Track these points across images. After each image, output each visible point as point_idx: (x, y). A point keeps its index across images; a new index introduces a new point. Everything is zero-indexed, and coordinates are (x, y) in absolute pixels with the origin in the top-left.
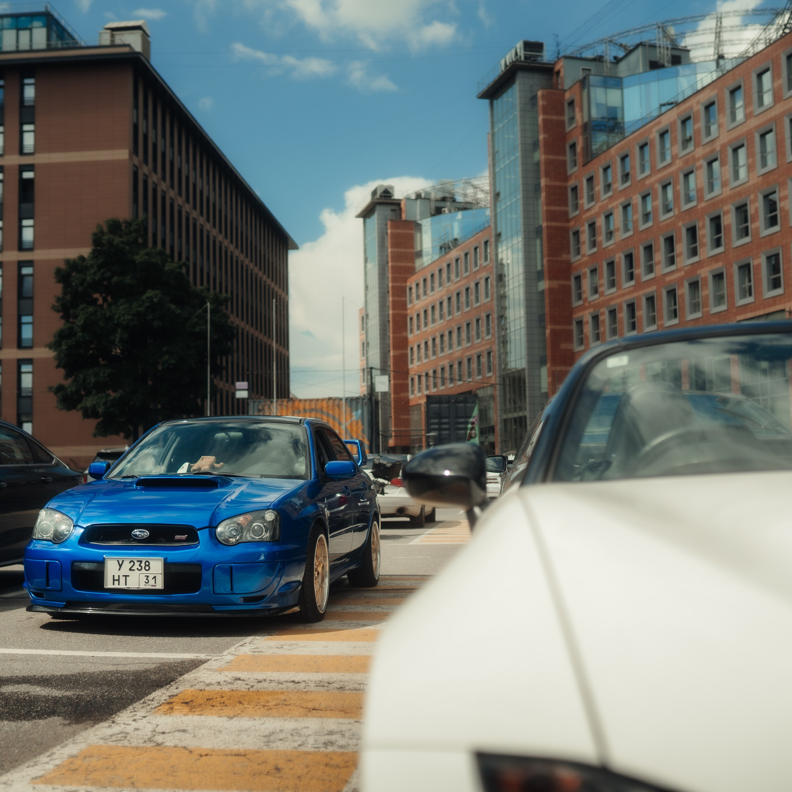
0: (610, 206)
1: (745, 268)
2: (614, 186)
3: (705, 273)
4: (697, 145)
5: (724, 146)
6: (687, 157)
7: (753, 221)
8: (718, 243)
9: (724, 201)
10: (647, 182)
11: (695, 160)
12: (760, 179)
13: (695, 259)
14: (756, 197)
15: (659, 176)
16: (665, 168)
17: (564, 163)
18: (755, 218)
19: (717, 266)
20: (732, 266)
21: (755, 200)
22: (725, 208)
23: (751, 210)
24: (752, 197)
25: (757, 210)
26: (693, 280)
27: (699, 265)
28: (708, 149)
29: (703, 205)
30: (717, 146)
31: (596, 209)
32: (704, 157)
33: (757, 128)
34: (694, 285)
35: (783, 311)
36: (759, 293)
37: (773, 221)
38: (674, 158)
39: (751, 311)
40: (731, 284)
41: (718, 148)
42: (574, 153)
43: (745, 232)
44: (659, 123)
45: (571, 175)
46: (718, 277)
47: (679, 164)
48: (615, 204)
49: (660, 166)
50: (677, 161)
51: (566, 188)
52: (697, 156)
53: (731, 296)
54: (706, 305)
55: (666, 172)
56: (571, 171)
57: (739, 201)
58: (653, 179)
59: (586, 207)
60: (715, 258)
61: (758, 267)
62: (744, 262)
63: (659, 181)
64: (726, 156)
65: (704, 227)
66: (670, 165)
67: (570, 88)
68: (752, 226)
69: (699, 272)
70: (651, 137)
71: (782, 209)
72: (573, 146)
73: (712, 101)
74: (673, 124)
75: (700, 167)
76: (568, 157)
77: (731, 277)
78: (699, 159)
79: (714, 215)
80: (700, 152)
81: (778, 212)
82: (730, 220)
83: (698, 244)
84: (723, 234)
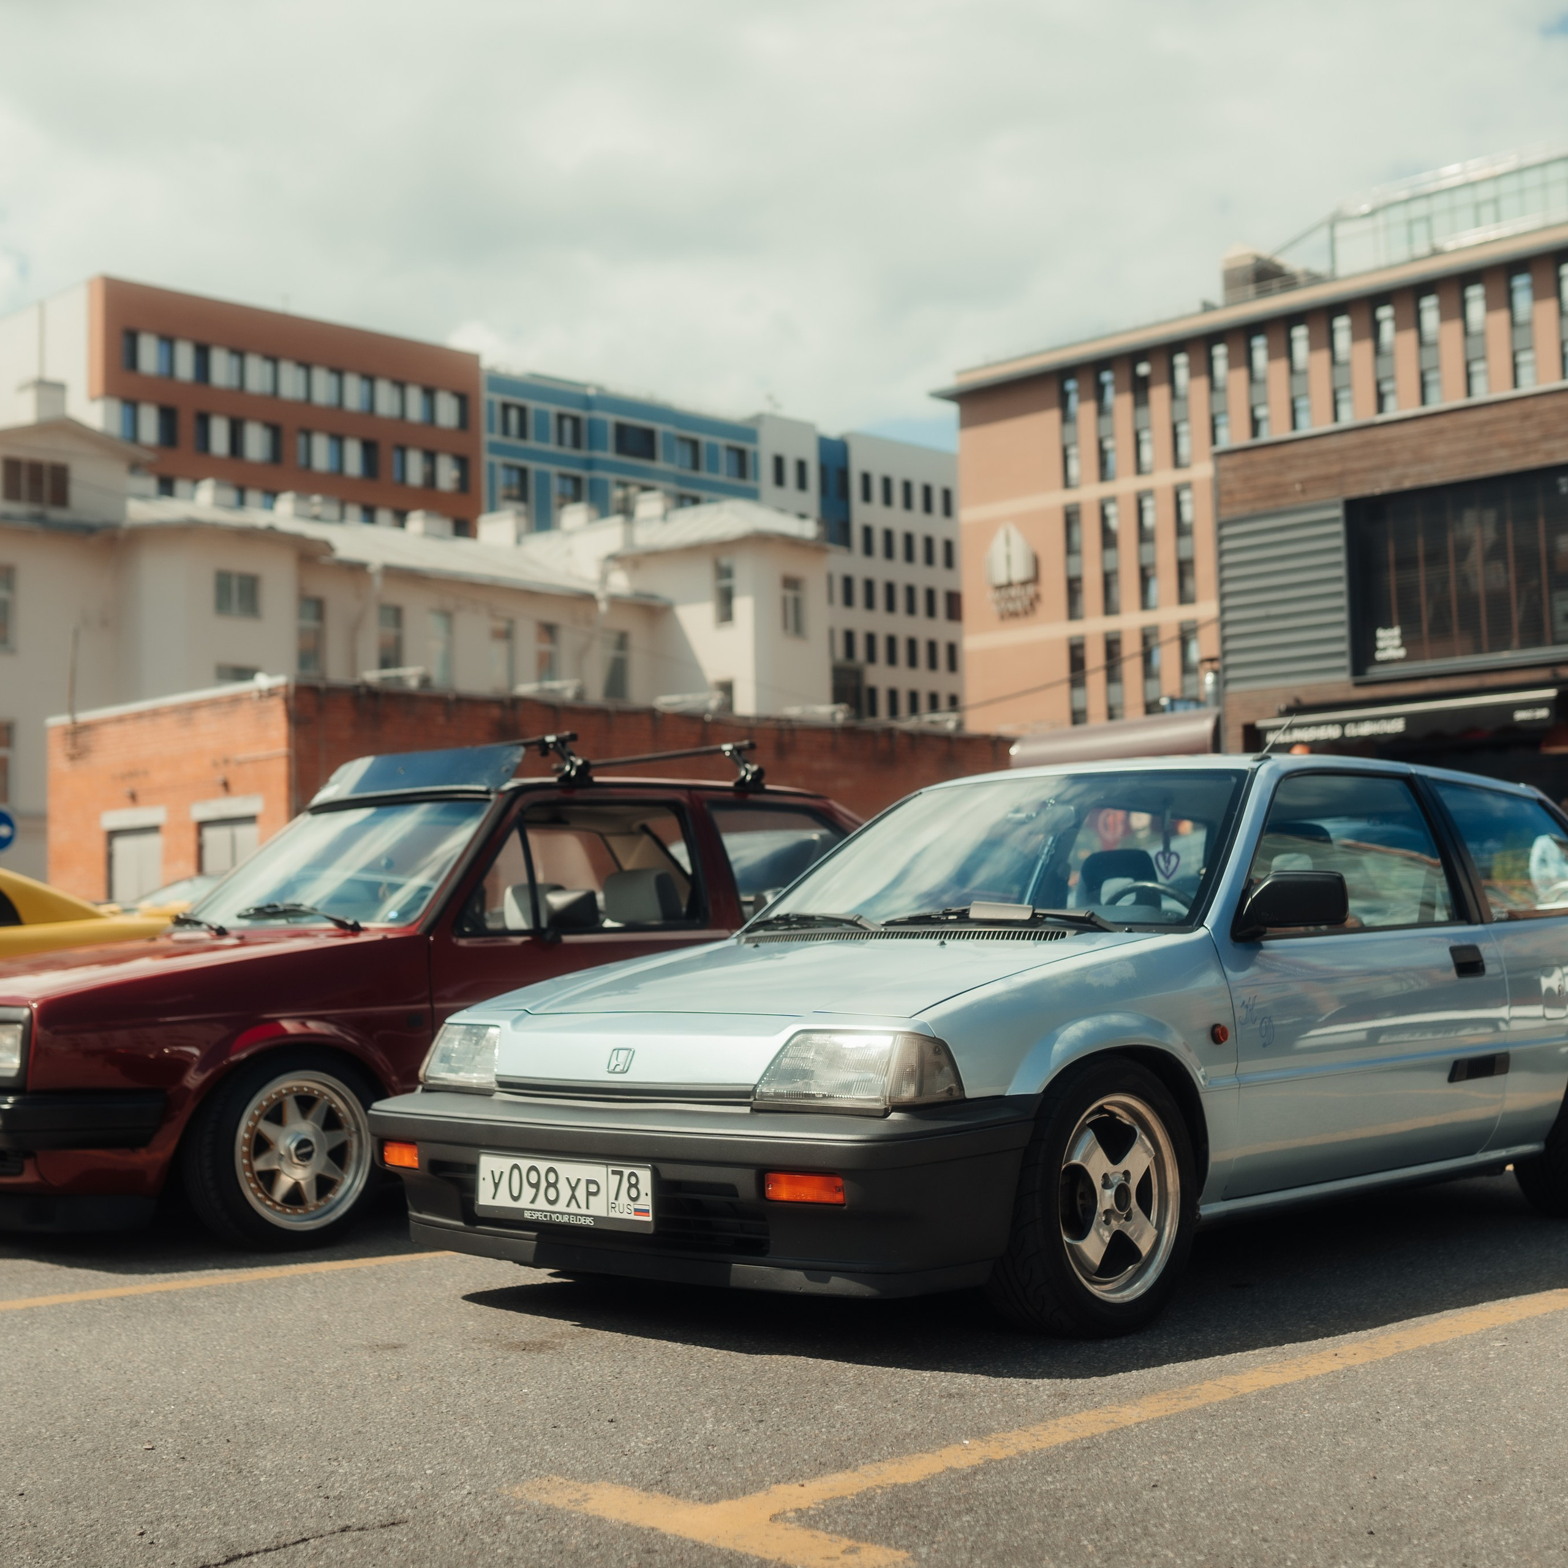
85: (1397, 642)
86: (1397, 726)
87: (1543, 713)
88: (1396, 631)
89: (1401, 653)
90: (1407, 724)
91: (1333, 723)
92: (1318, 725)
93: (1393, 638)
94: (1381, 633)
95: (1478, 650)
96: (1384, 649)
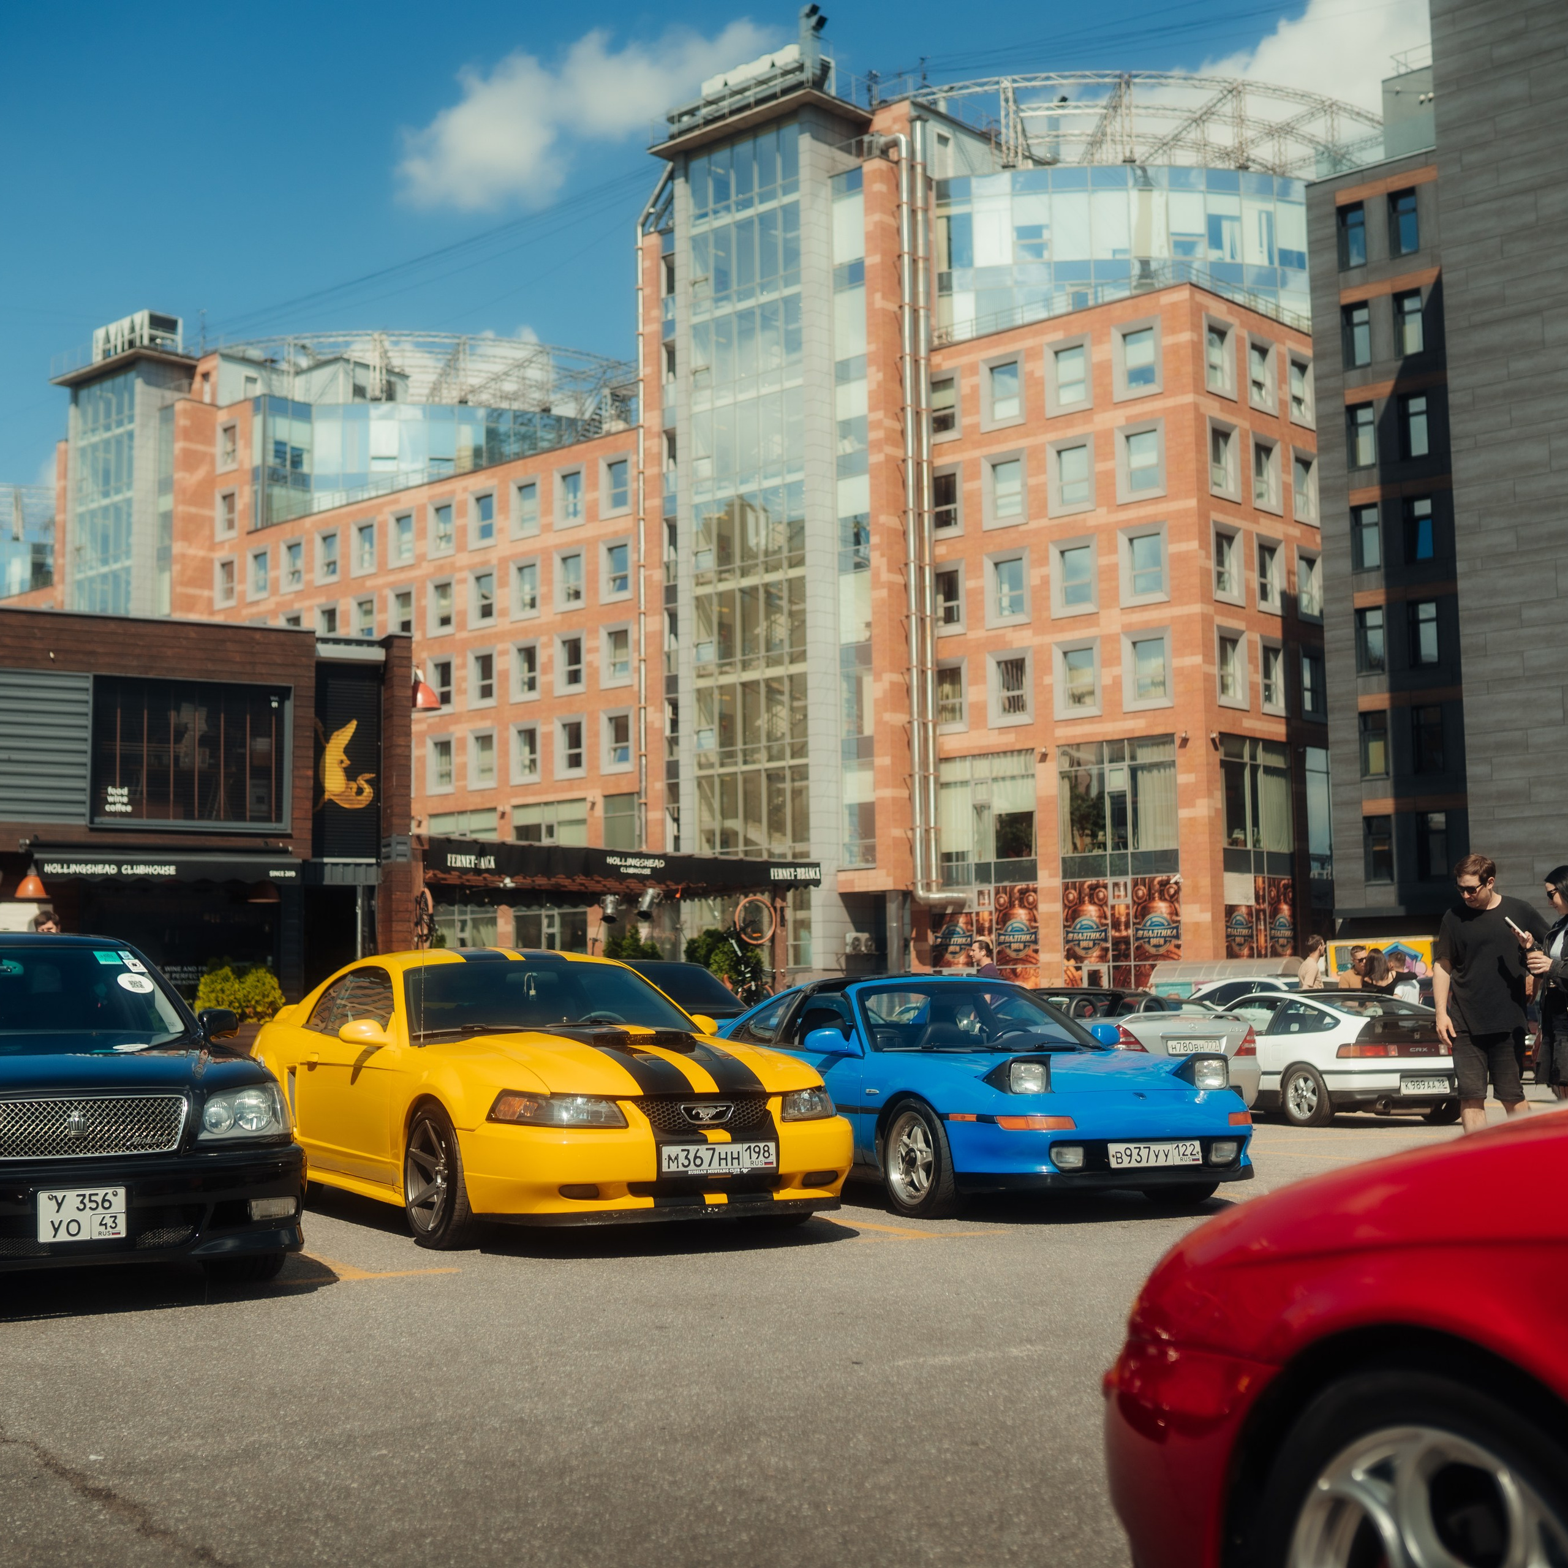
0: (297, 606)
1: (529, 736)
2: (305, 577)
3: (463, 734)
4: (461, 548)
5: (504, 561)
6: (442, 562)
7: (545, 672)
8: (487, 691)
9: (501, 636)
10: (369, 583)
11: (454, 568)
12: (559, 617)
13: (446, 710)
14: (551, 640)
15: (391, 578)
16: (402, 569)
17: (211, 520)
18: (548, 668)
19: (484, 726)
20: (507, 729)
21: (549, 644)
22: (500, 647)
23: (541, 657)
24: (544, 639)
25: (551, 658)
26: (443, 736)
27: (455, 718)
28: (477, 558)
29: (464, 635)
30: (494, 557)
31: (271, 604)
32: (471, 568)
33: (557, 547)
34: (444, 747)
35: (583, 800)
36: (548, 771)
37: (574, 677)
38: (421, 558)
39: (534, 794)
40: (505, 753)
41: (494, 561)
42: (231, 509)
43: (531, 685)
44: (396, 501)
45: (222, 543)
46: (485, 741)
47: (426, 569)
48: (307, 603)
49: (393, 563)
50: (425, 564)
51: (211, 561)
52: (458, 564)
53: (504, 771)
54: (463, 776)
55: (402, 576)
56: (222, 534)
57: (526, 643)
58: (380, 581)
59: (252, 597)
60: (480, 713)
61: (549, 736)
62: (528, 726)
63: (391, 585)
64: (507, 574)
65: (464, 666)
66: (411, 567)
67: (230, 406)
68: (541, 680)
69: (452, 728)
70: (380, 518)
71: (590, 664)
72: (228, 498)
73: (488, 493)
74: (422, 508)
75: (463, 581)
76: (219, 511)
77: (505, 743)
78: (461, 569)
79: (482, 652)
80: (463, 559)
81: (583, 666)
82: (508, 664)
83: (453, 688)
84: (494, 681)
85: (125, 800)
86: (170, 870)
87: (292, 874)
88: (125, 791)
89: (129, 809)
90: (177, 870)
91: (110, 863)
92: (95, 862)
93: (122, 795)
94: (110, 790)
95: (189, 816)
96: (114, 803)
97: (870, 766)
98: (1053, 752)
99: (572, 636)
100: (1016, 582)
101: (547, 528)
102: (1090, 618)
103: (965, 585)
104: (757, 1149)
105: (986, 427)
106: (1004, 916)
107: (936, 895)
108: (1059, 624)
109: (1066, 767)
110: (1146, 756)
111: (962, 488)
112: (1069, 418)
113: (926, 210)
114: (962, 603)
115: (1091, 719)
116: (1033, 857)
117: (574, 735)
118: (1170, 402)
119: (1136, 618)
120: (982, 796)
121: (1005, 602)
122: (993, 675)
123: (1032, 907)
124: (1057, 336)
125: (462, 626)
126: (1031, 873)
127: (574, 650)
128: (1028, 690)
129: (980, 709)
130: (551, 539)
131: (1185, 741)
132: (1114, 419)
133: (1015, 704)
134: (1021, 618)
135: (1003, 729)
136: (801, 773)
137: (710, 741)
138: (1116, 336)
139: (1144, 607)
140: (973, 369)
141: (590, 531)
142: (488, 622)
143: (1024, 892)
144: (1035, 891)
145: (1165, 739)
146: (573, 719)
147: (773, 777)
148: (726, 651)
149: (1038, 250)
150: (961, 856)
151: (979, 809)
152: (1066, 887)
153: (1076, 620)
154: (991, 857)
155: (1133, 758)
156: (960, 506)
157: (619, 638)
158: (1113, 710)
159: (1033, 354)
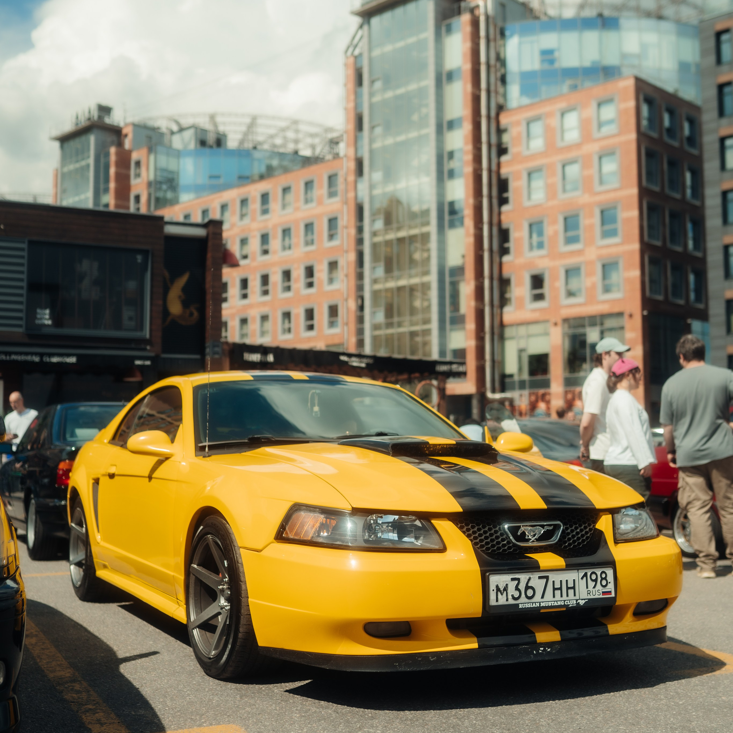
1: (287, 315)
3: (254, 314)
4: (252, 220)
5: (275, 227)
6: (243, 227)
7: (295, 282)
8: (266, 293)
9: (273, 264)
11: (250, 230)
12: (302, 255)
13: (245, 302)
14: (298, 267)
18: (297, 281)
19: (265, 310)
20: (276, 312)
21: (297, 269)
22: (273, 270)
23: (293, 276)
24: (295, 266)
25: (298, 276)
26: (243, 316)
27: (250, 306)
28: (262, 225)
29: (254, 264)
30: (270, 224)
32: (259, 231)
33: (302, 219)
34: (244, 321)
36: (297, 333)
37: (310, 285)
38: (233, 225)
39: (290, 344)
40: (274, 324)
41: (271, 227)
42: (138, 202)
43: (288, 289)
44: (221, 197)
46: (264, 318)
50: (236, 229)
52: (252, 228)
53: (275, 333)
54: (254, 336)
57: (286, 267)
60: (264, 304)
61: (297, 315)
62: (286, 309)
64: (277, 234)
65: (254, 280)
66: (229, 230)
68: (293, 286)
69: (249, 312)
70: (213, 206)
71: (318, 278)
72: (137, 197)
73: (267, 192)
74: (234, 201)
75: (254, 237)
76: (132, 204)
77: (274, 319)
78: (253, 231)
79: (264, 272)
80: (255, 225)
81: (315, 280)
82: (276, 278)
83: (249, 291)
84: (270, 287)
97: (464, 329)
98: (560, 321)
99: (309, 264)
100: (540, 233)
101: (297, 209)
102: (580, 252)
103: (513, 235)
104: (594, 577)
105: (526, 153)
106: (533, 407)
107: (498, 396)
108: (563, 255)
109: (566, 329)
110: (609, 323)
111: (512, 185)
112: (569, 148)
113: (495, 40)
114: (511, 245)
115: (580, 305)
116: (548, 377)
117: (310, 314)
118: (623, 138)
119: (605, 252)
120: (522, 344)
121: (535, 243)
122: (527, 282)
123: (548, 402)
124: (562, 105)
125: (254, 259)
126: (546, 384)
127: (310, 272)
128: (546, 290)
129: (521, 300)
130: (299, 215)
131: (631, 316)
132: (593, 148)
133: (539, 297)
134: (543, 252)
135: (534, 310)
136: (427, 332)
137: (380, 317)
138: (594, 105)
139: (608, 246)
140: (518, 123)
141: (319, 210)
142: (266, 257)
143: (544, 395)
144: (549, 394)
145: (620, 314)
146: (309, 306)
147: (413, 334)
148: (389, 269)
149: (552, 62)
150: (511, 376)
151: (521, 351)
152: (566, 393)
153: (572, 253)
154: (526, 376)
155: (602, 324)
156: (511, 194)
157: (333, 265)
158: (591, 299)
159: (549, 115)
